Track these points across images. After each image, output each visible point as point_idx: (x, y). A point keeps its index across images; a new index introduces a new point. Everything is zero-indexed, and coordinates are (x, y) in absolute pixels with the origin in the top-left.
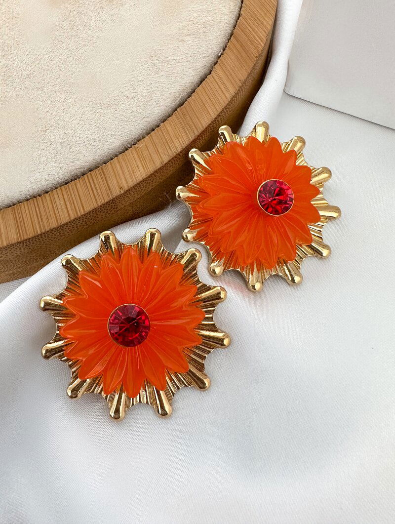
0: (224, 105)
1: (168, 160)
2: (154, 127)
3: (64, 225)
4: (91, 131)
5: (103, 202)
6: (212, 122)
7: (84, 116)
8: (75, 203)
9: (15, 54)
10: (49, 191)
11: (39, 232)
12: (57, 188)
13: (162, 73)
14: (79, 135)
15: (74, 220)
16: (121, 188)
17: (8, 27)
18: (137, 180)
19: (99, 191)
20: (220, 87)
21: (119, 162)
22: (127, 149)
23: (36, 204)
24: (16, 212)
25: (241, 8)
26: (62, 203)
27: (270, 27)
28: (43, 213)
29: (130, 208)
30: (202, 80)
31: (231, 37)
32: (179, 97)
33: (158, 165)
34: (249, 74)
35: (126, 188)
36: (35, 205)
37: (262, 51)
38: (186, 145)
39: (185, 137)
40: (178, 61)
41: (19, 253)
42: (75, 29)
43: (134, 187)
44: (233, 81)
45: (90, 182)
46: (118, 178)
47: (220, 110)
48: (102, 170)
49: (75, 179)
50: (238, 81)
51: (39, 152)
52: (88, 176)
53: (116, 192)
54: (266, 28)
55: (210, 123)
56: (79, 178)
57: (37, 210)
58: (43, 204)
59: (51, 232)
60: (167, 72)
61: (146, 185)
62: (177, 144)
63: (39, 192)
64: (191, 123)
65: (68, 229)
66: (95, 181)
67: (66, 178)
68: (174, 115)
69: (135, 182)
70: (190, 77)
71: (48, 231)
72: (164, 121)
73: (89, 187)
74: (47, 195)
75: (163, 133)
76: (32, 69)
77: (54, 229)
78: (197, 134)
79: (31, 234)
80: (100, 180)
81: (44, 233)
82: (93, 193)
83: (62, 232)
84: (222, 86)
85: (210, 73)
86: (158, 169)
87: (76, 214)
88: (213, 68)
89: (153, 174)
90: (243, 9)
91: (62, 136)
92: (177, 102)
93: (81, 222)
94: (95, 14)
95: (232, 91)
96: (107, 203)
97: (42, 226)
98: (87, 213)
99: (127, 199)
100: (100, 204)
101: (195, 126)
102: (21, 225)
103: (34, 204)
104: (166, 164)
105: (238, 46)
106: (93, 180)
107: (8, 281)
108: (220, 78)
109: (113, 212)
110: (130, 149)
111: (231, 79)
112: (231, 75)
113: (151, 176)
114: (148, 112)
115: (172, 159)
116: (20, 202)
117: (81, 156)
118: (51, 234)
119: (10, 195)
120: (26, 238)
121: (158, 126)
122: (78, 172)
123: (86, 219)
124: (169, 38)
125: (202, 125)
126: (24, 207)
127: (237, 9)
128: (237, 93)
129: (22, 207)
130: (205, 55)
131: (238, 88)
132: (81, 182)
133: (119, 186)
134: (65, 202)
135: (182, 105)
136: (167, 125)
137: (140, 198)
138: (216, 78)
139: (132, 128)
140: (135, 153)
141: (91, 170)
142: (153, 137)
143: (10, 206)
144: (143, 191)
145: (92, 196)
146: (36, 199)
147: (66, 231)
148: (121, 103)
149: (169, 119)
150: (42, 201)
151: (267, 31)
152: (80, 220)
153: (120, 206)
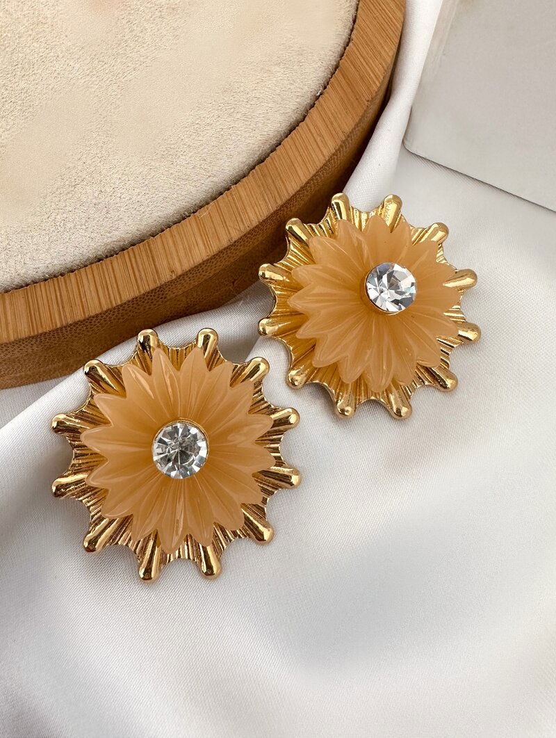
0: (319, 165)
1: (239, 236)
2: (222, 190)
3: (93, 317)
4: (137, 191)
5: (147, 289)
6: (302, 188)
7: (128, 168)
8: (109, 286)
9: (38, 76)
10: (75, 270)
11: (59, 326)
12: (86, 266)
13: (239, 116)
14: (119, 195)
15: (106, 312)
16: (172, 272)
17: (31, 35)
18: (195, 261)
19: (143, 273)
20: (316, 141)
21: (172, 236)
22: (184, 219)
23: (57, 289)
24: (30, 295)
25: (352, 31)
26: (92, 288)
27: (390, 60)
28: (65, 299)
29: (184, 299)
30: (292, 128)
31: (336, 70)
32: (259, 150)
33: (225, 243)
34: (357, 125)
35: (180, 272)
36: (55, 288)
37: (376, 92)
38: (264, 218)
39: (263, 207)
40: (260, 100)
41: (30, 351)
42: (123, 45)
43: (190, 270)
44: (334, 133)
45: (131, 261)
46: (169, 257)
47: (313, 172)
48: (149, 246)
49: (112, 256)
50: (340, 133)
51: (65, 215)
52: (128, 252)
53: (166, 276)
54: (384, 60)
55: (298, 188)
56: (117, 254)
57: (58, 294)
58: (67, 287)
59: (74, 326)
60: (245, 115)
61: (206, 269)
62: (252, 216)
63: (62, 270)
64: (273, 189)
65: (99, 322)
66: (138, 260)
67: (99, 253)
68: (250, 174)
69: (192, 264)
70: (273, 122)
71: (71, 325)
72: (236, 182)
73: (130, 268)
74: (72, 274)
75: (233, 199)
77: (79, 321)
78: (280, 203)
79: (47, 327)
80: (145, 258)
81: (65, 327)
82: (135, 276)
83: (89, 326)
85: (304, 119)
86: (225, 249)
87: (109, 302)
88: (307, 112)
89: (217, 254)
90: (354, 31)
91: (96, 195)
92: (256, 157)
93: (116, 313)
94: (152, 26)
95: (332, 146)
96: (152, 290)
97: (63, 317)
98: (125, 303)
99: (179, 286)
100: (142, 292)
101: (278, 193)
102: (34, 314)
103: (54, 285)
104: (235, 242)
105: (343, 83)
106: (135, 258)
107: (12, 387)
108: (316, 126)
109: (160, 303)
110: (187, 220)
111: (332, 129)
112: (332, 124)
113: (214, 257)
114: (216, 168)
115: (244, 235)
116: (35, 282)
117: (121, 226)
118: (74, 328)
119: (22, 271)
120: (40, 332)
121: (228, 189)
122: (116, 246)
123: (123, 310)
124: (251, 67)
126: (41, 290)
127: (347, 31)
128: (339, 149)
129: (38, 289)
130: (299, 94)
131: (339, 143)
132: (119, 260)
133: (170, 268)
134: (96, 286)
135: (263, 161)
136: (240, 189)
137: (198, 286)
138: (312, 128)
139: (193, 190)
140: (194, 224)
141: (133, 245)
142: (221, 205)
143: (22, 287)
144: (202, 276)
145: (133, 280)
146: (58, 280)
147: (95, 325)
148: (179, 154)
149: (244, 180)
150: (65, 282)
151: (385, 65)
152: (114, 312)
153: (170, 295)
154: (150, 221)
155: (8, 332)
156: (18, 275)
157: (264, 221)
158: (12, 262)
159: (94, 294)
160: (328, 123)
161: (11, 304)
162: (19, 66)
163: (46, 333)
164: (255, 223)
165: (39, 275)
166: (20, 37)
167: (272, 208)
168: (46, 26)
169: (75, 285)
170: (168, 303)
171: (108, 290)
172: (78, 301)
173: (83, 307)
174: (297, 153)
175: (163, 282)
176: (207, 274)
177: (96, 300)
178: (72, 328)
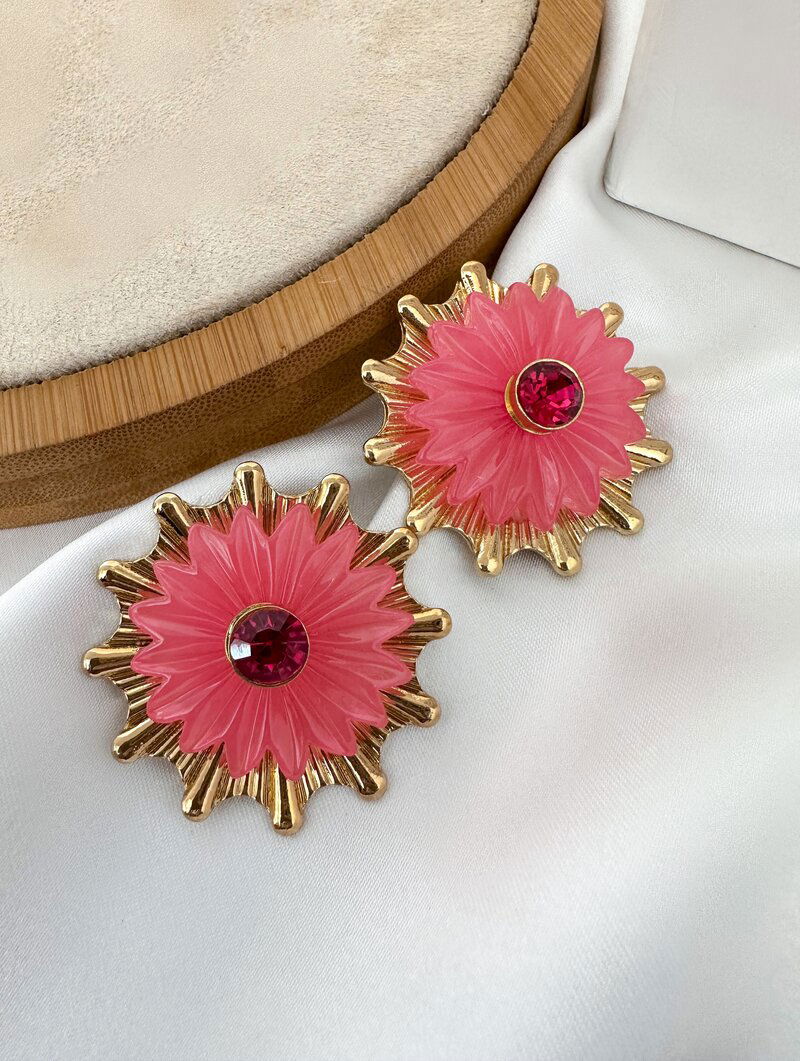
0: (486, 205)
1: (376, 300)
2: (352, 241)
3: (173, 409)
4: (235, 243)
5: (249, 372)
8: (197, 371)
9: (100, 100)
10: (149, 348)
11: (126, 421)
12: (163, 343)
13: (374, 144)
14: (210, 249)
15: (192, 402)
16: (283, 348)
17: (90, 48)
18: (315, 333)
19: (243, 353)
20: (481, 174)
21: (283, 301)
22: (299, 279)
23: (123, 369)
24: (86, 383)
25: (531, 32)
26: (173, 370)
28: (135, 387)
29: (300, 389)
30: (449, 159)
31: (508, 83)
32: (402, 187)
33: (356, 309)
34: (538, 153)
35: (293, 347)
36: (121, 374)
37: (565, 110)
38: (410, 276)
39: (409, 261)
40: (405, 123)
41: (86, 460)
42: (216, 58)
43: (307, 346)
44: (506, 164)
45: (225, 335)
46: (278, 328)
47: (478, 215)
48: (251, 316)
49: (200, 329)
51: (136, 277)
52: (222, 324)
53: (274, 354)
55: (457, 236)
56: (206, 327)
57: (125, 380)
58: (137, 370)
59: (148, 422)
60: (383, 143)
61: (330, 347)
62: (394, 274)
63: (131, 348)
64: (422, 236)
65: (181, 418)
66: (237, 336)
67: (183, 325)
68: (391, 220)
69: (310, 338)
70: (425, 151)
71: (143, 420)
72: (371, 230)
73: (224, 343)
74: (144, 354)
75: (368, 252)
76: (131, 127)
77: (153, 415)
78: (431, 255)
79: (110, 423)
80: (246, 331)
81: (135, 423)
83: (168, 424)
84: (485, 172)
85: (464, 147)
86: (356, 317)
87: (196, 389)
88: (469, 138)
89: (345, 324)
90: (534, 32)
91: (178, 250)
92: (399, 197)
93: (205, 406)
94: (257, 32)
95: (503, 181)
96: (255, 372)
97: (131, 409)
98: (218, 390)
99: (293, 370)
100: (242, 375)
101: (429, 242)
102: (93, 406)
103: (120, 368)
104: (370, 307)
105: (519, 99)
106: (232, 330)
108: (482, 157)
109: (266, 393)
110: (304, 280)
111: (502, 157)
112: (503, 152)
113: (340, 328)
114: (343, 212)
115: (382, 299)
116: (93, 365)
117: (213, 287)
118: (148, 426)
119: (76, 350)
120: (100, 429)
121: (360, 240)
122: (205, 315)
123: (214, 401)
124: (391, 81)
125: (443, 242)
126: (102, 375)
127: (525, 31)
128: (513, 185)
129: (98, 374)
130: (457, 114)
131: (514, 176)
132: (211, 335)
133: (279, 344)
134: (178, 369)
135: (407, 203)
136: (376, 238)
137: (318, 372)
138: (476, 158)
139: (311, 239)
140: (313, 286)
141: (229, 313)
142: (350, 259)
143: (75, 371)
144: (324, 357)
145: (229, 359)
146: (125, 362)
147: (176, 422)
148: (293, 195)
149: (381, 227)
150: (135, 364)
151: (575, 74)
152: (202, 403)
153: (281, 383)
154: (253, 281)
155: (56, 431)
156: (71, 355)
157: (409, 279)
158: (62, 339)
159: (175, 379)
160: (498, 151)
161: (61, 393)
162: (74, 88)
163: (108, 431)
164: (397, 283)
165: (99, 355)
166: (75, 52)
167: (421, 262)
168: (111, 37)
169: (148, 368)
170: (277, 394)
171: (194, 373)
172: (153, 389)
173: (159, 395)
174: (455, 192)
175: (270, 362)
176: (331, 354)
177: (178, 386)
178: (144, 426)
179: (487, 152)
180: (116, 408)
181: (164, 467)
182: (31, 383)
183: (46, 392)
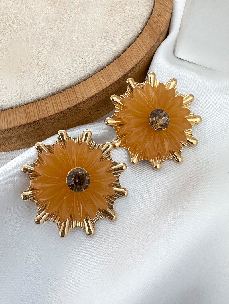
0: (141, 58)
1: (110, 84)
2: (103, 68)
3: (52, 116)
4: (69, 69)
5: (73, 105)
10: (44, 99)
11: (38, 119)
12: (48, 97)
13: (109, 41)
14: (62, 70)
15: (57, 114)
17: (26, 15)
19: (71, 99)
20: (140, 49)
21: (83, 85)
22: (88, 79)
23: (37, 105)
24: (26, 108)
25: (153, 10)
26: (51, 105)
28: (40, 109)
29: (88, 111)
30: (130, 45)
31: (147, 24)
32: (117, 53)
33: (104, 87)
34: (156, 43)
35: (86, 98)
36: (36, 106)
37: (163, 31)
39: (119, 73)
40: (117, 35)
41: (26, 131)
42: (63, 17)
43: (90, 98)
44: (147, 46)
45: (66, 95)
46: (82, 93)
47: (139, 60)
48: (74, 89)
49: (59, 93)
51: (40, 79)
52: (66, 92)
53: (81, 100)
54: (166, 20)
55: (133, 66)
56: (61, 92)
57: (37, 107)
58: (41, 105)
60: (111, 40)
61: (97, 98)
62: (115, 77)
63: (39, 99)
64: (123, 66)
66: (70, 94)
67: (54, 92)
68: (114, 62)
69: (91, 95)
70: (123, 41)
71: (43, 119)
72: (108, 65)
73: (66, 97)
74: (43, 100)
75: (107, 71)
77: (46, 118)
78: (126, 72)
79: (33, 120)
80: (72, 93)
81: (40, 120)
83: (50, 120)
85: (135, 42)
86: (104, 89)
87: (58, 110)
88: (136, 39)
89: (101, 91)
90: (154, 10)
91: (53, 71)
92: (116, 55)
93: (61, 115)
95: (146, 51)
96: (75, 105)
97: (39, 116)
98: (64, 110)
99: (86, 105)
100: (71, 106)
101: (125, 68)
105: (150, 28)
106: (68, 93)
109: (78, 111)
110: (89, 79)
112: (146, 43)
113: (100, 92)
114: (101, 60)
115: (112, 84)
116: (28, 103)
117: (63, 81)
119: (23, 99)
120: (30, 122)
121: (105, 68)
122: (61, 89)
123: (63, 113)
124: (113, 23)
125: (129, 68)
126: (31, 106)
127: (151, 9)
128: (149, 52)
129: (29, 106)
130: (132, 32)
131: (149, 49)
132: (62, 94)
133: (82, 97)
134: (53, 104)
135: (119, 57)
136: (110, 67)
137: (93, 105)
138: (138, 44)
139: (91, 67)
140: (92, 81)
141: (67, 89)
142: (102, 73)
143: (23, 105)
144: (95, 101)
145: (68, 101)
146: (37, 103)
147: (52, 120)
148: (86, 55)
149: (111, 64)
150: (40, 103)
151: (166, 21)
152: (60, 114)
153: (83, 109)
154: (74, 79)
155: (17, 122)
157: (119, 79)
158: (19, 96)
159: (52, 107)
160: (144, 42)
161: (18, 111)
162: (22, 26)
163: (33, 122)
164: (116, 79)
165: (30, 101)
166: (22, 16)
167: (123, 74)
168: (32, 12)
169: (44, 104)
170: (82, 112)
171: (57, 105)
172: (46, 110)
173: (47, 112)
174: (132, 54)
175: (80, 102)
176: (97, 100)
177: (53, 109)
178: (43, 121)
179: (141, 43)
180: (35, 116)
181: (48, 134)
182: (10, 109)
183: (14, 111)
